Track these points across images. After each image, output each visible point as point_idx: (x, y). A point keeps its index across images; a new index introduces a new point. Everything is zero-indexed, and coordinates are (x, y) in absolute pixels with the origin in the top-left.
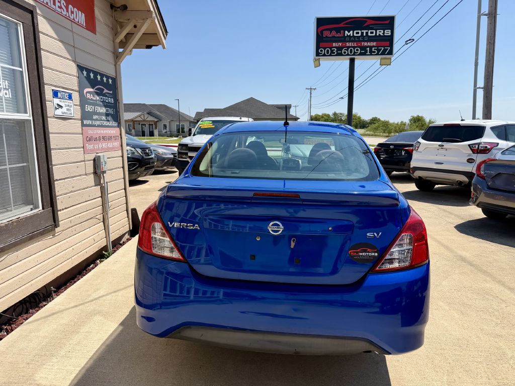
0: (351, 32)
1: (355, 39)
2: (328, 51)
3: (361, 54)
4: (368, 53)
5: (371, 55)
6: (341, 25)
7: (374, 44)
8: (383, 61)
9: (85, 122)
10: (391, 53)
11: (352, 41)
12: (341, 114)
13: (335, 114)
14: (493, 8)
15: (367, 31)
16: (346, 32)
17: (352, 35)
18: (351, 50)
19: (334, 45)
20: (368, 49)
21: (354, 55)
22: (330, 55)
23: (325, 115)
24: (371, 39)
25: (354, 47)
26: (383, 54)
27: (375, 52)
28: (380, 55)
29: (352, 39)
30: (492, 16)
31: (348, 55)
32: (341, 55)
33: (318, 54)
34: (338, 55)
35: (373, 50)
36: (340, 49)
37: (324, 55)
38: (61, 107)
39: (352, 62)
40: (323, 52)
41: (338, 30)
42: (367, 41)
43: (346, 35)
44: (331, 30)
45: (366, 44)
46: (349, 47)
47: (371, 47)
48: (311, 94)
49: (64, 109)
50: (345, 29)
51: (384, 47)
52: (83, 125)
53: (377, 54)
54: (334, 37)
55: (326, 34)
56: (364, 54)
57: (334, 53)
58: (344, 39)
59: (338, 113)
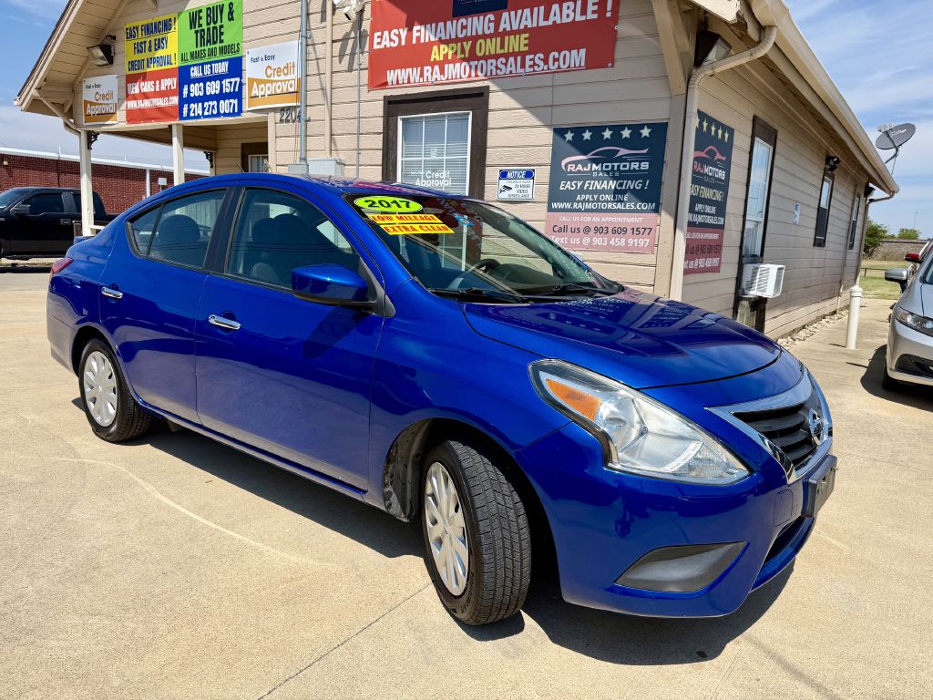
9: (555, 205)
38: (509, 188)
49: (513, 192)
52: (550, 209)
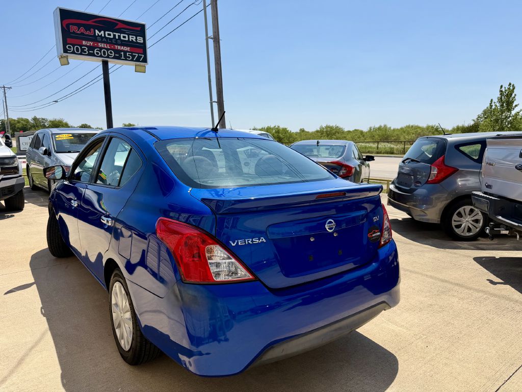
0: (102, 32)
1: (107, 40)
2: (77, 48)
3: (115, 58)
4: (123, 58)
5: (126, 60)
6: (90, 22)
7: (128, 49)
8: (138, 67)
10: (145, 60)
11: (104, 42)
12: (43, 119)
13: (35, 119)
14: (217, 34)
15: (119, 34)
16: (97, 32)
17: (103, 35)
18: (104, 53)
19: (84, 43)
20: (122, 53)
21: (108, 57)
22: (81, 54)
23: (22, 119)
24: (124, 43)
25: (108, 50)
26: (138, 60)
27: (130, 58)
28: (135, 61)
29: (104, 40)
30: (216, 39)
31: (101, 56)
32: (93, 55)
33: (65, 51)
34: (89, 54)
35: (128, 55)
36: (91, 48)
37: (73, 53)
39: (105, 64)
40: (72, 49)
41: (88, 28)
42: (121, 45)
43: (97, 35)
44: (79, 26)
45: (119, 48)
46: (101, 48)
47: (125, 52)
48: (5, 93)
50: (95, 28)
51: (138, 54)
53: (132, 60)
54: (82, 34)
55: (73, 29)
56: (119, 58)
57: (86, 52)
58: (95, 39)
59: (39, 118)
